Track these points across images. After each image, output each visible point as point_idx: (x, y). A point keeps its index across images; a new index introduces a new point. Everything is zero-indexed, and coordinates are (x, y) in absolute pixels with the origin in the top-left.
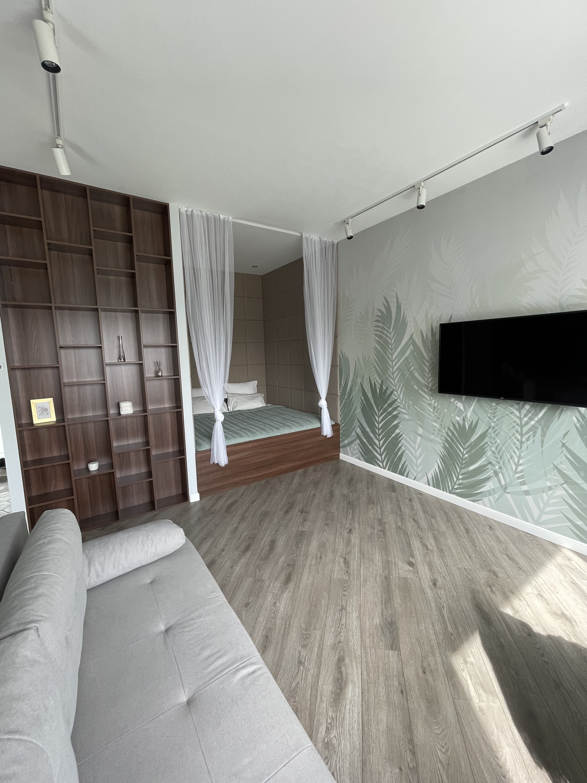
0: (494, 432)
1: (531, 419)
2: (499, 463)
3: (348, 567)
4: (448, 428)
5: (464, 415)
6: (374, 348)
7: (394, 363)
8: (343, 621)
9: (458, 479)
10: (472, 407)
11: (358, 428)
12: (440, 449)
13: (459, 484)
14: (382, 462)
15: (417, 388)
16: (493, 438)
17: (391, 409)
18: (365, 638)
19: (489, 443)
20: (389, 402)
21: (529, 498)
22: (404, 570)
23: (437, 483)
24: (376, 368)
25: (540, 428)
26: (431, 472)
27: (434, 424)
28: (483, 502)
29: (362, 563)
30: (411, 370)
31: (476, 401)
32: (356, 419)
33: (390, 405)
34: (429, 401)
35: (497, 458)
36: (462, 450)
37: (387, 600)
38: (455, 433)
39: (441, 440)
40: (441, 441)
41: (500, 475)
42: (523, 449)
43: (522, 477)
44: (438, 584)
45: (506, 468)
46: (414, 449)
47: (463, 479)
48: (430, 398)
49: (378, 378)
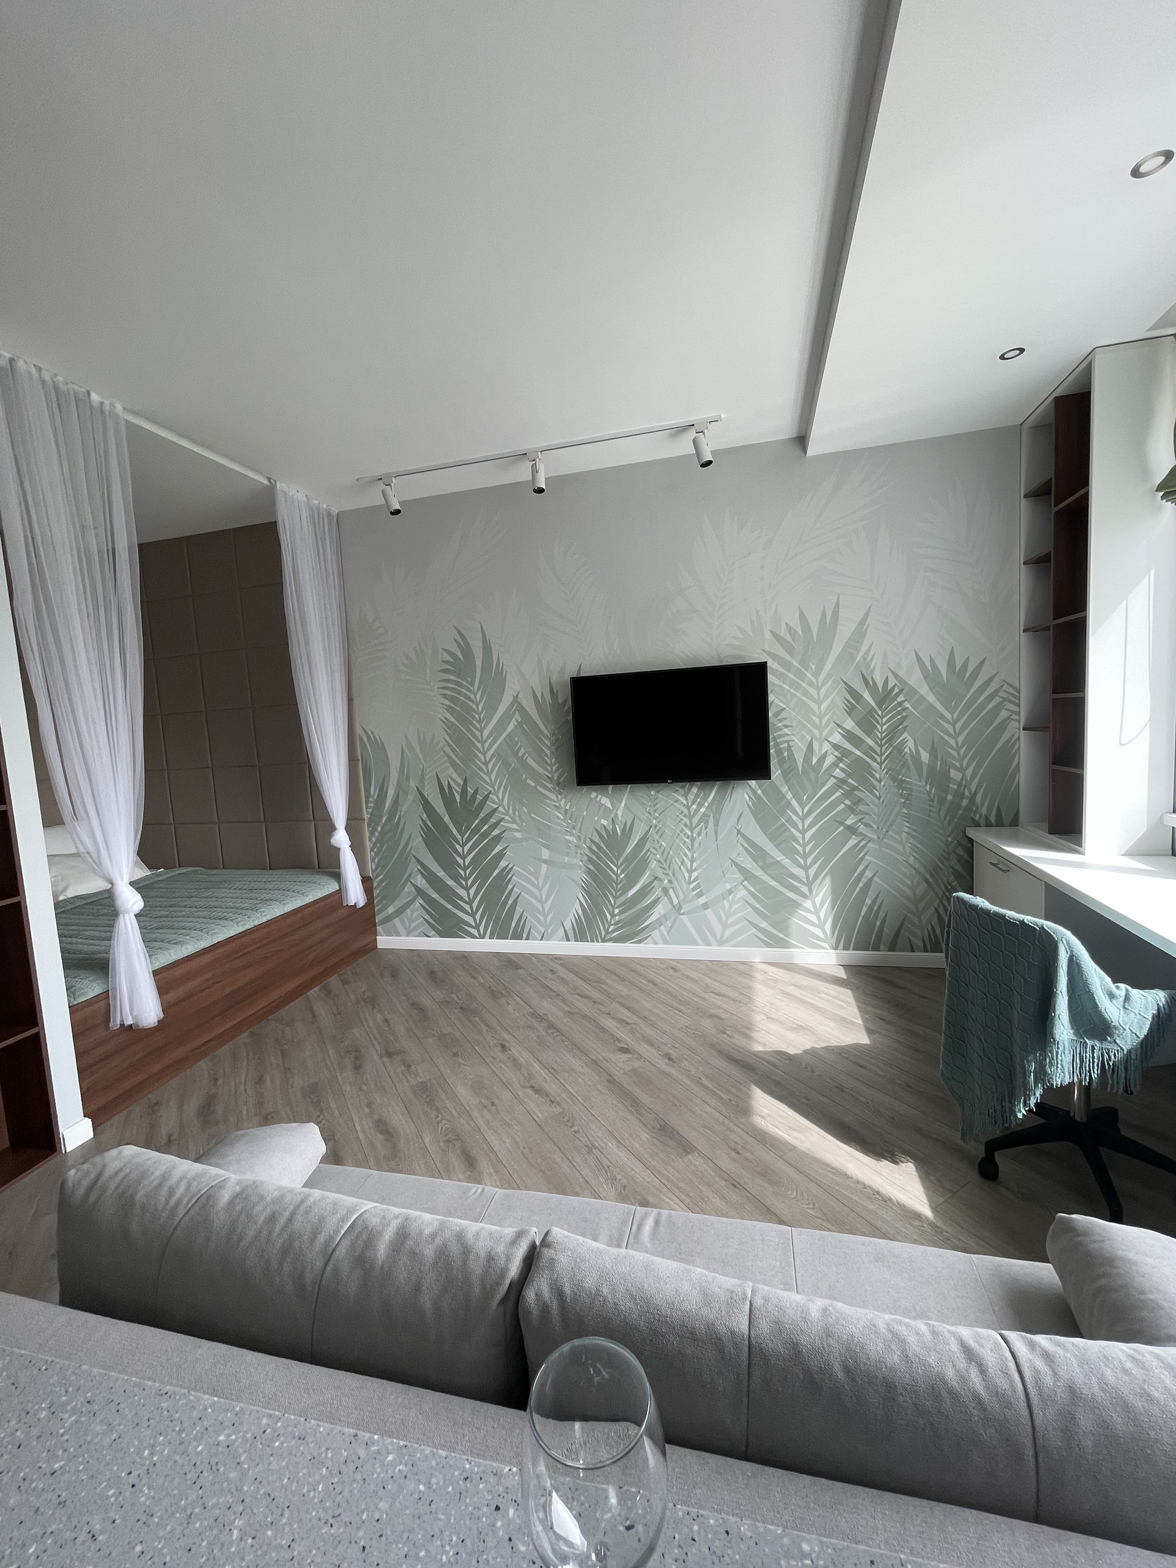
0: (657, 833)
1: (700, 805)
2: (667, 874)
3: (547, 1096)
4: (591, 840)
5: (612, 816)
6: (441, 720)
7: (486, 745)
8: (606, 1162)
9: (613, 915)
10: (624, 802)
11: (419, 877)
12: (581, 876)
13: (616, 923)
14: (477, 927)
15: (533, 784)
16: (656, 842)
17: (486, 827)
18: (650, 1162)
19: (652, 850)
20: (482, 815)
21: (709, 912)
22: (623, 1062)
23: (581, 933)
24: (449, 757)
25: (712, 815)
26: (569, 919)
27: (568, 837)
28: (652, 939)
29: (562, 1081)
30: (520, 754)
31: (628, 791)
32: (413, 858)
33: (485, 821)
34: (555, 802)
35: (664, 869)
36: (615, 869)
37: (636, 1106)
38: (602, 845)
39: (582, 861)
40: (581, 863)
41: (671, 891)
42: (695, 848)
43: (698, 886)
44: (674, 1057)
45: (677, 880)
46: (537, 887)
47: (621, 913)
48: (557, 798)
49: (455, 776)
